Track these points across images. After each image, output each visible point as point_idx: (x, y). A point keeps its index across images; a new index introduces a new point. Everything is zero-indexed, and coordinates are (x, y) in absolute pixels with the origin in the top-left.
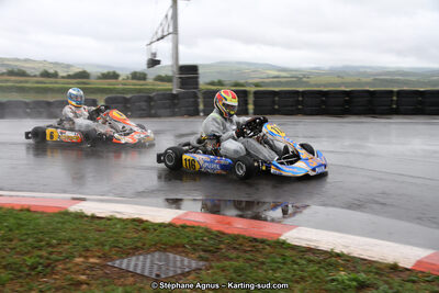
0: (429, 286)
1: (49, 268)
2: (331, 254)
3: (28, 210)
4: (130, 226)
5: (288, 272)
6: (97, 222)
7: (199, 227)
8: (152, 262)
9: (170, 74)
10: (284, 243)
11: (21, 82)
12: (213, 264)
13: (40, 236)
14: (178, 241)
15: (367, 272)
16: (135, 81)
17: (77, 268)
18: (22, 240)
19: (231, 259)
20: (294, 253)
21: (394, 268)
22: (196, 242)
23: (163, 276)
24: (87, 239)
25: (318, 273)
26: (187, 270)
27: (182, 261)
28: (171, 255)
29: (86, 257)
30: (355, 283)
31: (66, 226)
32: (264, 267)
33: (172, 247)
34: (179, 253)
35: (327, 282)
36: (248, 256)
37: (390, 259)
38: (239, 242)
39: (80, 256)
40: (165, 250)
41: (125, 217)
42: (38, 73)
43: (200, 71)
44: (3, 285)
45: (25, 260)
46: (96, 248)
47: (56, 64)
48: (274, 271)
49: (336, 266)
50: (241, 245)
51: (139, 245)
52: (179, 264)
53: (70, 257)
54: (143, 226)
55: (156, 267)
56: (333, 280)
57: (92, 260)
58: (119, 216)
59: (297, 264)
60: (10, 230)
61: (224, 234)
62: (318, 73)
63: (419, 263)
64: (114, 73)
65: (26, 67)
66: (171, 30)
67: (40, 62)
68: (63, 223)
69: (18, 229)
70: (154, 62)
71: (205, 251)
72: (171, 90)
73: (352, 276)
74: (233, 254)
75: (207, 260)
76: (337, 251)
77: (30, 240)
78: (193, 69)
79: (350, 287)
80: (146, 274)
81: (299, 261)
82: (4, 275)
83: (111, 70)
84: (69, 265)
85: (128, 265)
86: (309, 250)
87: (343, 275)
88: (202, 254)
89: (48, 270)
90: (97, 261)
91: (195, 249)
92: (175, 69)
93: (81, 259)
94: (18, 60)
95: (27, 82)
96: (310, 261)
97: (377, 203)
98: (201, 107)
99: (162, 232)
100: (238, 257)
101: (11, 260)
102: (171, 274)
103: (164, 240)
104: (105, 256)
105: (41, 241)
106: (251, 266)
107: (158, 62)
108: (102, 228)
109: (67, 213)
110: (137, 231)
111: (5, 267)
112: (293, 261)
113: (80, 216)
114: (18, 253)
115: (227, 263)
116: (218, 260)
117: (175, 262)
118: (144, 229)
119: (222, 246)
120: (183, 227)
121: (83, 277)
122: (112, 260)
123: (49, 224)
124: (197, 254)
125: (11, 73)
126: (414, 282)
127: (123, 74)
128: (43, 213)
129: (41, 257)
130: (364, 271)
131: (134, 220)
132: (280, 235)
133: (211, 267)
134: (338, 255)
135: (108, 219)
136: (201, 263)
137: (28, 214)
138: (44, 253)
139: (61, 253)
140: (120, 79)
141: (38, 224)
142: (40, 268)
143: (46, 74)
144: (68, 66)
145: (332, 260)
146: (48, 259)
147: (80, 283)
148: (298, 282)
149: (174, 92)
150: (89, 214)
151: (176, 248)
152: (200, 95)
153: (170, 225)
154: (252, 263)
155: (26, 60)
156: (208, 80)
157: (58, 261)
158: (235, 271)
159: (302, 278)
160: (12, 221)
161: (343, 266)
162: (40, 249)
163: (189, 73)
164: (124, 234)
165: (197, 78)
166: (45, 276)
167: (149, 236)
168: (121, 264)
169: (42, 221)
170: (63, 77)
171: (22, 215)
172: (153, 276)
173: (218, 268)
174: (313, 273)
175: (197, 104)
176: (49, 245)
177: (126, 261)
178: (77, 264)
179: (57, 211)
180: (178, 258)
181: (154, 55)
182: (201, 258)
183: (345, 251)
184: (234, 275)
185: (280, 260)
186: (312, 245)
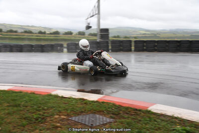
1: (43, 119)
2: (172, 117)
3: (34, 93)
4: (79, 102)
6: (64, 99)
7: (110, 103)
8: (89, 118)
9: (96, 32)
10: (150, 111)
11: (30, 36)
12: (117, 120)
13: (39, 105)
14: (101, 109)
15: (191, 126)
16: (80, 36)
17: (56, 120)
18: (31, 107)
19: (125, 118)
22: (109, 110)
23: (94, 125)
24: (60, 107)
25: (166, 126)
26: (105, 123)
27: (103, 118)
28: (98, 116)
29: (60, 115)
30: (184, 132)
31: (51, 101)
32: (141, 122)
33: (98, 112)
34: (101, 115)
35: (171, 131)
36: (133, 117)
38: (129, 110)
39: (57, 115)
40: (95, 113)
41: (76, 97)
42: (37, 32)
43: (110, 31)
44: (24, 127)
45: (33, 116)
46: (64, 111)
47: (45, 28)
48: (146, 124)
49: (175, 123)
50: (129, 112)
51: (83, 110)
52: (101, 120)
53: (52, 115)
54: (85, 102)
55: (91, 120)
56: (174, 130)
57: (62, 117)
58: (74, 97)
59: (156, 121)
60: (27, 102)
61: (122, 106)
62: (164, 32)
64: (70, 32)
65: (32, 29)
66: (97, 12)
67: (38, 27)
68: (49, 99)
69: (30, 102)
70: (89, 27)
71: (113, 114)
72: (96, 40)
73: (183, 128)
74: (126, 116)
75: (114, 118)
76: (175, 116)
77: (35, 107)
78: (107, 30)
80: (87, 124)
81: (157, 120)
82: (25, 122)
83: (69, 31)
84: (52, 119)
85: (78, 119)
86: (162, 115)
87: (178, 127)
88: (112, 115)
89: (43, 120)
90: (65, 117)
91: (108, 113)
92: (98, 30)
93: (57, 116)
94: (29, 26)
95: (32, 36)
96: (163, 120)
97: (194, 93)
98: (110, 48)
99: (93, 105)
100: (129, 117)
101: (27, 115)
102: (98, 124)
103: (95, 108)
104: (68, 115)
105: (40, 107)
106: (135, 122)
107: (90, 27)
108: (66, 102)
109: (51, 95)
110: (82, 104)
111: (25, 119)
112: (155, 120)
113: (56, 96)
114: (30, 112)
115: (123, 120)
116: (120, 119)
117: (99, 119)
118: (85, 103)
119: (121, 112)
120: (103, 103)
121: (59, 124)
122: (71, 117)
123: (43, 100)
124: (109, 115)
125: (26, 32)
127: (75, 32)
128: (40, 95)
129: (40, 114)
130: (189, 126)
131: (81, 99)
132: (148, 108)
133: (116, 122)
135: (69, 98)
136: (112, 120)
137: (34, 95)
138: (41, 113)
139: (48, 113)
140: (73, 34)
141: (38, 100)
142: (40, 119)
143: (40, 33)
144: (50, 29)
145: (173, 120)
146: (43, 115)
147: (57, 127)
148: (157, 130)
149: (98, 41)
150: (60, 96)
151: (100, 112)
152: (110, 42)
153: (97, 102)
154: (136, 120)
155: (32, 26)
156: (113, 35)
157: (47, 116)
158: (128, 124)
159: (159, 128)
160: (27, 98)
161: (179, 123)
162: (39, 111)
163: (105, 32)
164: (76, 105)
165: (108, 34)
166: (42, 123)
167: (88, 107)
168: (75, 119)
169: (40, 99)
170: (48, 34)
171: (31, 95)
172: (90, 125)
173: (119, 122)
174: (164, 126)
175: (108, 46)
176: (44, 109)
177: (77, 117)
178: (56, 119)
179: (46, 94)
180: (101, 117)
181: (89, 24)
182: (111, 117)
183: (179, 116)
184: (127, 126)
185: (148, 119)
186: (163, 113)
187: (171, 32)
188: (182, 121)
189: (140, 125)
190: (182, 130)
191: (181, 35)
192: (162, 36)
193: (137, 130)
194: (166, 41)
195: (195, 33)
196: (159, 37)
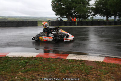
0: (39, 60)
2: (19, 57)
5: (9, 63)
10: (7, 57)
15: (27, 60)
20: (10, 59)
21: (32, 58)
32: (3, 63)
35: (19, 64)
37: (31, 56)
48: (6, 64)
49: (20, 60)
59: (11, 61)
63: (37, 56)
73: (24, 61)
76: (20, 56)
79: (24, 63)
86: (14, 57)
96: (15, 60)
126: (36, 60)
132: (6, 55)
134: (20, 57)
145: (19, 58)
159: (13, 64)
161: (22, 59)
174: (15, 62)
183: (22, 56)
185: (7, 61)
186: (14, 56)
187: (13, 17)
188: (23, 58)
189: (2, 65)
190: (24, 62)
191: (18, 19)
192: (9, 19)
193: (1, 68)
194: (11, 22)
195: (25, 18)
196: (7, 20)
